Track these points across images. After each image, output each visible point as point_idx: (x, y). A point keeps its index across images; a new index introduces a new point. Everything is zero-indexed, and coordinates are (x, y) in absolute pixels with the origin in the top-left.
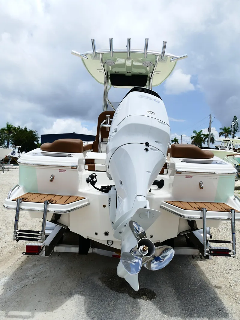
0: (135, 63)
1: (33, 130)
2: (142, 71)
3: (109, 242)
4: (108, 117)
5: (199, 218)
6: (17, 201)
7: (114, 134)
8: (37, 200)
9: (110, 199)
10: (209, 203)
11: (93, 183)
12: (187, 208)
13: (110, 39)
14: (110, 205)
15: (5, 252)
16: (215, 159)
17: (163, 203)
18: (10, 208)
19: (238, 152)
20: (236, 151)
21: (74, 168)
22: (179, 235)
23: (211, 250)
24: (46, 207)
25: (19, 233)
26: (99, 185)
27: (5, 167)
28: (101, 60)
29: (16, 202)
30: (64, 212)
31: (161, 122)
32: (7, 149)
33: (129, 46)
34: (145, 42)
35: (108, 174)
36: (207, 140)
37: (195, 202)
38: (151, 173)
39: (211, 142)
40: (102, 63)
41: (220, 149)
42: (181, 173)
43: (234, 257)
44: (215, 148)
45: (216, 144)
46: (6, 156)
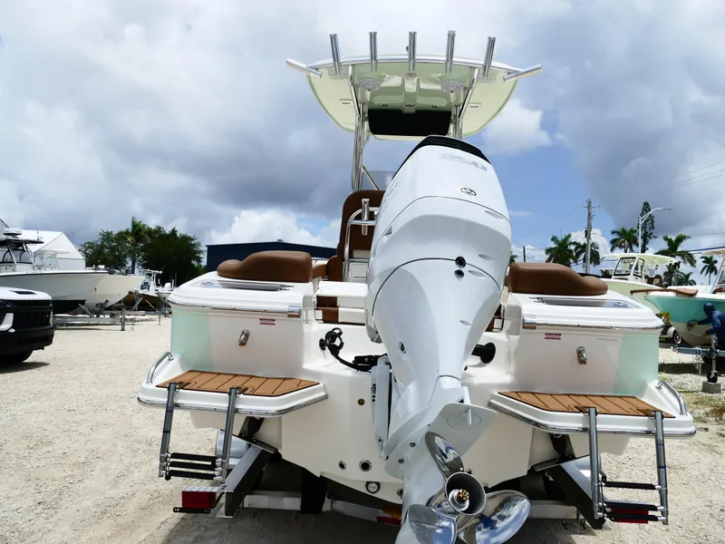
0: (423, 86)
1: (190, 235)
2: (440, 103)
3: (370, 485)
4: (365, 203)
5: (580, 431)
6: (169, 388)
7: (386, 239)
8: (213, 385)
9: (374, 385)
10: (602, 396)
11: (335, 351)
12: (551, 407)
13: (371, 34)
14: (376, 399)
15: (131, 507)
16: (610, 295)
17: (494, 397)
18: (152, 404)
19: (656, 285)
20: (650, 281)
21: (294, 315)
22: (531, 471)
23: (610, 504)
24: (232, 402)
25: (172, 460)
26: (348, 355)
27: (127, 317)
28: (351, 79)
29: (166, 389)
30: (273, 414)
31: (490, 212)
32: (132, 275)
33: (412, 47)
34: (449, 39)
35: (369, 329)
36: (582, 257)
37: (568, 395)
38: (469, 327)
39: (591, 263)
40: (353, 84)
41: (613, 277)
42: (535, 328)
43: (665, 523)
44: (601, 275)
45: (603, 266)
46: (130, 293)
